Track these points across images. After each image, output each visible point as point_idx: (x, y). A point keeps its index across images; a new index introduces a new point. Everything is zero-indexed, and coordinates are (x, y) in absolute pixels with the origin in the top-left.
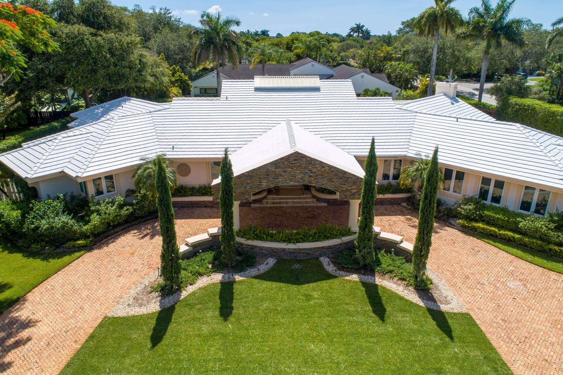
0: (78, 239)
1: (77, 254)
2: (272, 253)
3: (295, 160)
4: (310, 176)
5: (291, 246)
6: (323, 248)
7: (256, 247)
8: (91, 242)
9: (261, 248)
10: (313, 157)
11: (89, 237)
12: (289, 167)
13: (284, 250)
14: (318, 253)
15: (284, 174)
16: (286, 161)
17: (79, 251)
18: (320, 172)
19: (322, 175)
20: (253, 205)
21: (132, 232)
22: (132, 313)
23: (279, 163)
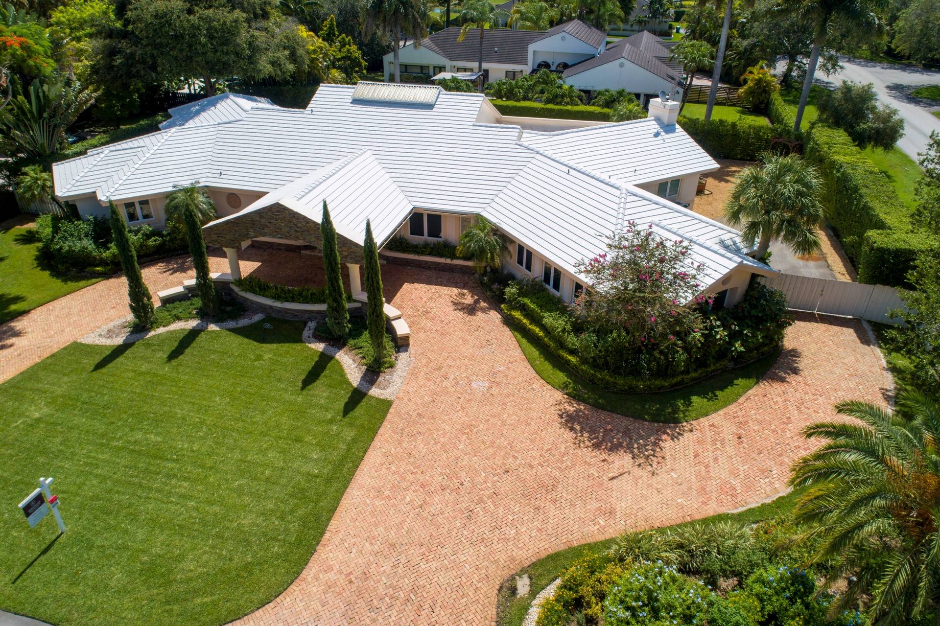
0: (98, 266)
1: (94, 280)
2: (262, 308)
3: (278, 211)
4: (296, 231)
5: (278, 304)
6: (311, 311)
7: (248, 299)
8: (110, 270)
9: (252, 302)
10: (295, 210)
11: (108, 265)
12: (273, 218)
13: (271, 307)
14: (306, 316)
15: (269, 225)
16: (269, 211)
17: (97, 278)
18: (305, 228)
19: (308, 231)
20: (303, 252)
21: (159, 264)
22: (97, 342)
23: (262, 213)
